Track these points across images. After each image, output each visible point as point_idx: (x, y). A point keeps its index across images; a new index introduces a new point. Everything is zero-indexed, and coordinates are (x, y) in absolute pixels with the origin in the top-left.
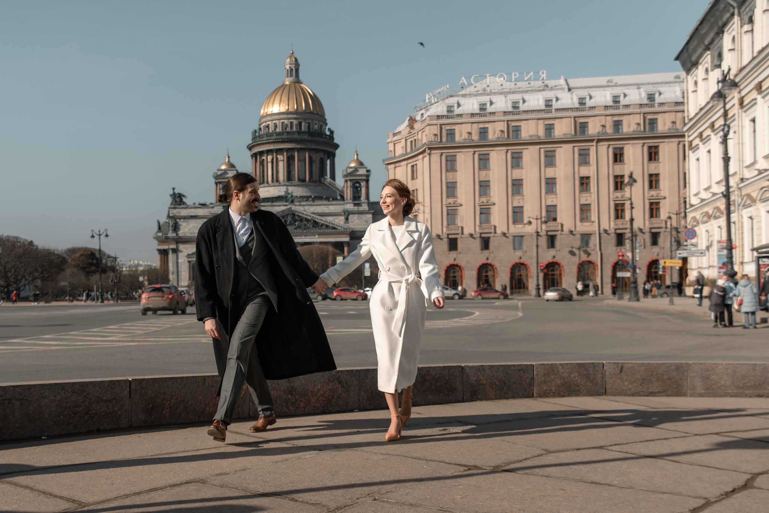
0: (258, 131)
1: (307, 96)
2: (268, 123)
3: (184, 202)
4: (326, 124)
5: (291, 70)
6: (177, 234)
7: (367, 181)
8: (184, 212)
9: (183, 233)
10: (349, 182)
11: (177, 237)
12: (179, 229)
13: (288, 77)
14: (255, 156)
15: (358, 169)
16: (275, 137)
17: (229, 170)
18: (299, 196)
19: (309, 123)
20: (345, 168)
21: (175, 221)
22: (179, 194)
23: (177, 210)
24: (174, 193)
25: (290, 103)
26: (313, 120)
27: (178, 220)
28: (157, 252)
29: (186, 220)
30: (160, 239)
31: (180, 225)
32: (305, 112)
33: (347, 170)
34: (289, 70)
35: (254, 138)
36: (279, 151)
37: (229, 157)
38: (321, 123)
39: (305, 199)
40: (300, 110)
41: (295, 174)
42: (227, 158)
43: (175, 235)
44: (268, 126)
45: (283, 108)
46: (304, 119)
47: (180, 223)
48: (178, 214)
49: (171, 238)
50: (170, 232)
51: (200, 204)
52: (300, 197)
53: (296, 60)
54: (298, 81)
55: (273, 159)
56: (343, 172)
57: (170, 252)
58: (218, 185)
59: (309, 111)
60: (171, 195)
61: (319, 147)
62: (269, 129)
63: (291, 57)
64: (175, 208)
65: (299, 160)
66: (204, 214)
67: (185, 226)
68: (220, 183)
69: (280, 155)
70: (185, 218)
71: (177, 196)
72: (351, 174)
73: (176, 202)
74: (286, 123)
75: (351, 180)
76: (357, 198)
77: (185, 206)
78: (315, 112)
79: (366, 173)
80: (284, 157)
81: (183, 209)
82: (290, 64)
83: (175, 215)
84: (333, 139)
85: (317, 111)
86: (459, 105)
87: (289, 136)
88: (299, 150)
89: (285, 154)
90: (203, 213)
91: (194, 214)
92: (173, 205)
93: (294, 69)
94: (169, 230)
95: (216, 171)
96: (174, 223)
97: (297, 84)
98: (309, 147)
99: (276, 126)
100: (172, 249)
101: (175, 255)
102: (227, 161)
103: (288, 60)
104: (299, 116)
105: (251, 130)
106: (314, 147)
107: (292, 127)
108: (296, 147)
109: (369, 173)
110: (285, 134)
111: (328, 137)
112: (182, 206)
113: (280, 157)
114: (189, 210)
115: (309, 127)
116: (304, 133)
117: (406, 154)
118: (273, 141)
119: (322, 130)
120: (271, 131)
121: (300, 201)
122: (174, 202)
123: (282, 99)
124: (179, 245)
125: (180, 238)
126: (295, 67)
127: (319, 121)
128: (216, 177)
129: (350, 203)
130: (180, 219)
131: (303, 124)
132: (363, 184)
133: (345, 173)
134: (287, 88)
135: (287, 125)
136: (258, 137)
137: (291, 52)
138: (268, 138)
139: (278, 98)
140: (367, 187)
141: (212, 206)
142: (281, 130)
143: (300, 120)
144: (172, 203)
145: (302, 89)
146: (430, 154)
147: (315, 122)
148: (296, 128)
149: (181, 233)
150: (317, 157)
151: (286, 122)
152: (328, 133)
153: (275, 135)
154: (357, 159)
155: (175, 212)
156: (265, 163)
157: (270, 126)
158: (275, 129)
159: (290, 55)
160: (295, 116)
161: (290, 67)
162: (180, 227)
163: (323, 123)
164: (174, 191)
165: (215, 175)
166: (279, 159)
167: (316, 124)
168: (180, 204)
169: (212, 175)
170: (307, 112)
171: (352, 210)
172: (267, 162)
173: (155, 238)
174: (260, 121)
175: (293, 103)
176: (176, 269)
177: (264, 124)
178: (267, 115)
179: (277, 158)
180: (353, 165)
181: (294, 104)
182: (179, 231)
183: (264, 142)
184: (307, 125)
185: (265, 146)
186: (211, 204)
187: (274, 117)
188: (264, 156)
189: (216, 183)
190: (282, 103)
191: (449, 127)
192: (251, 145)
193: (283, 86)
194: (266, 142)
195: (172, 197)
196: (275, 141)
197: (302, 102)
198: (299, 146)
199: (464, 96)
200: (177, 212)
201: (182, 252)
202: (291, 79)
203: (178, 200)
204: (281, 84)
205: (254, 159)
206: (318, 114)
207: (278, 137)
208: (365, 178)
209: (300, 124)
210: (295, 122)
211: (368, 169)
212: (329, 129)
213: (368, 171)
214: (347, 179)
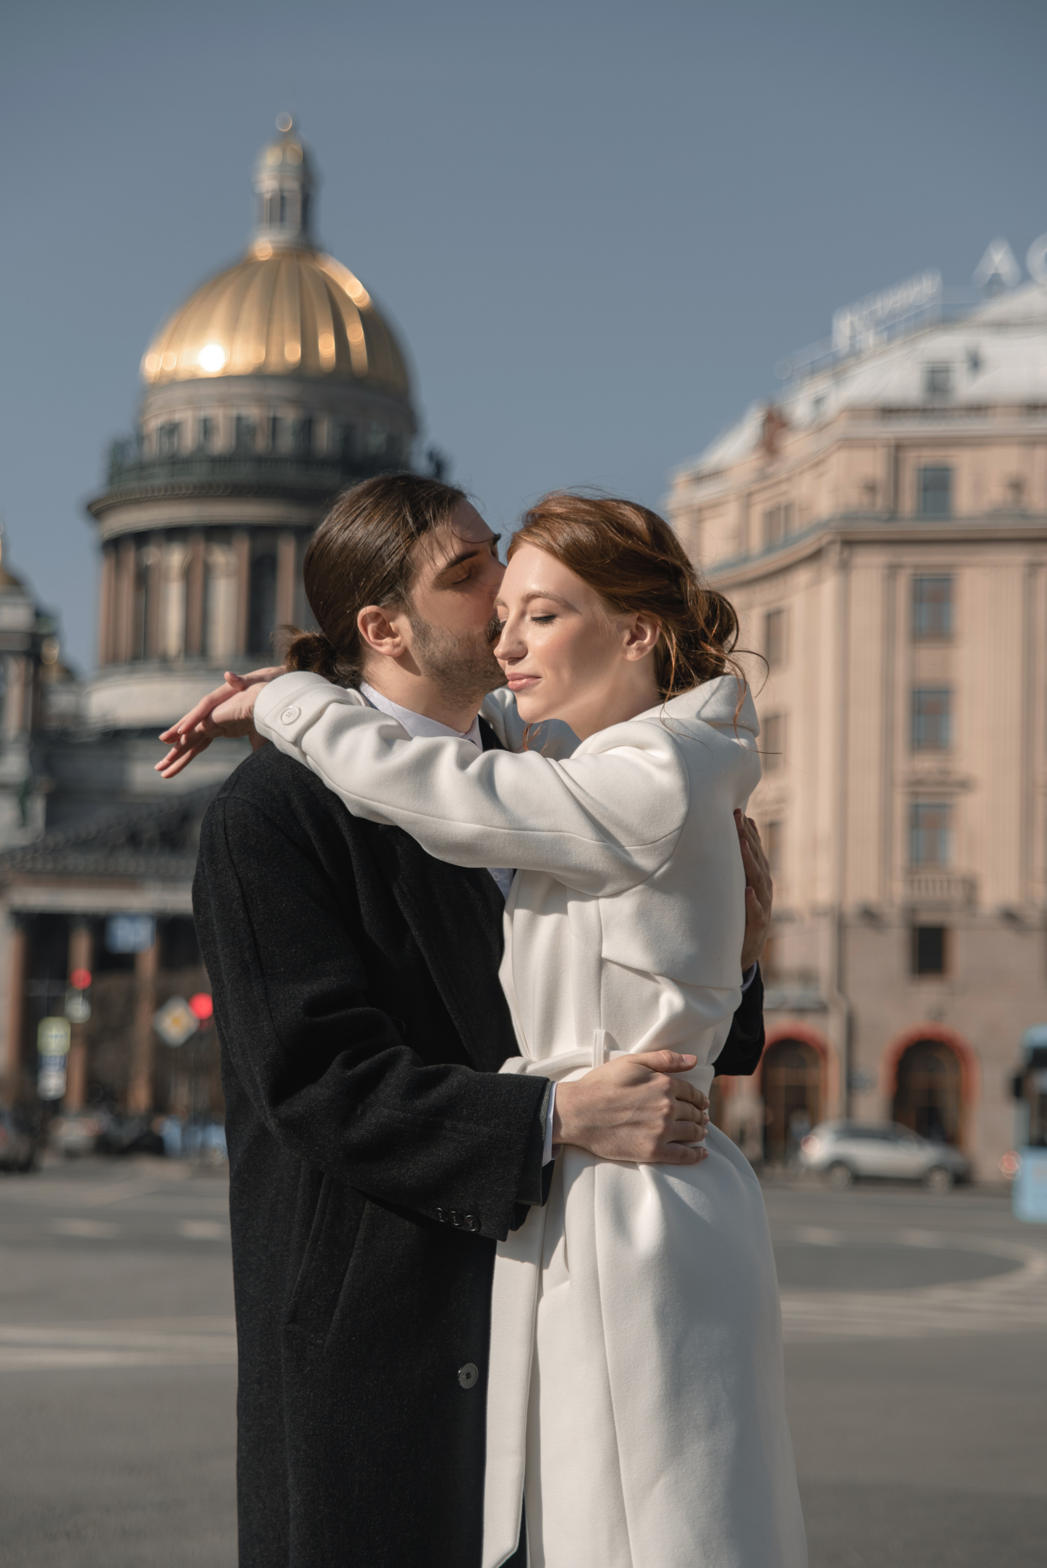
0: (130, 444)
5: (285, 198)
16: (202, 472)
19: (347, 423)
25: (274, 335)
26: (363, 414)
32: (332, 378)
35: (115, 472)
36: (218, 533)
38: (399, 431)
40: (312, 368)
44: (173, 429)
45: (245, 357)
46: (327, 407)
53: (307, 157)
54: (308, 249)
55: (189, 566)
59: (351, 374)
62: (177, 440)
69: (220, 548)
74: (253, 416)
78: (375, 380)
80: (235, 560)
82: (282, 176)
86: (975, 363)
87: (261, 472)
89: (242, 545)
93: (295, 193)
97: (303, 259)
99: (209, 430)
103: (275, 159)
104: (307, 395)
107: (274, 436)
108: (288, 517)
110: (248, 462)
113: (221, 560)
115: (345, 437)
117: (744, 559)
118: (193, 491)
119: (403, 457)
120: (184, 448)
123: (241, 318)
126: (299, 188)
127: (387, 416)
131: (322, 425)
134: (263, 274)
135: (256, 426)
136: (132, 471)
138: (174, 479)
139: (223, 309)
142: (229, 448)
143: (311, 412)
146: (845, 567)
147: (374, 422)
148: (291, 440)
151: (253, 412)
153: (202, 463)
156: (157, 578)
157: (186, 426)
158: (204, 442)
160: (292, 392)
161: (278, 189)
163: (407, 428)
166: (218, 568)
167: (375, 430)
170: (342, 375)
172: (166, 577)
175: (286, 334)
177: (161, 421)
178: (175, 383)
179: (208, 563)
181: (290, 341)
183: (158, 490)
184: (338, 429)
185: (160, 509)
187: (202, 393)
188: (153, 550)
190: (239, 332)
191: (929, 456)
192: (101, 502)
194: (164, 490)
196: (201, 492)
199: (1001, 326)
202: (281, 238)
205: (110, 559)
206: (384, 391)
207: (215, 473)
209: (310, 423)
210: (289, 415)
212: (429, 454)
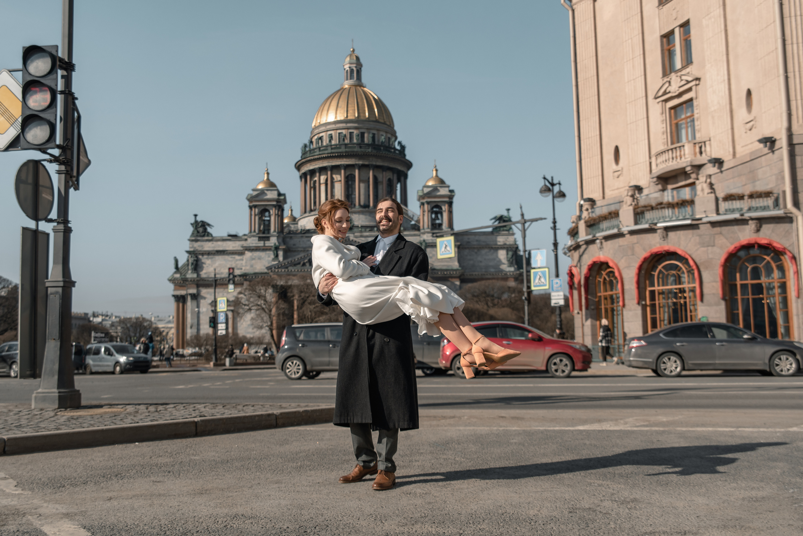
0: (308, 144)
1: (371, 101)
2: (321, 135)
3: (208, 233)
4: (396, 138)
5: (352, 71)
6: (198, 275)
7: (450, 204)
8: (208, 246)
9: (206, 273)
10: (426, 206)
11: (198, 279)
12: (202, 268)
13: (347, 79)
14: (304, 176)
15: (439, 188)
16: (329, 151)
17: (267, 190)
18: (360, 226)
19: (374, 134)
20: (421, 188)
21: (197, 257)
22: (202, 222)
23: (199, 243)
24: (196, 222)
25: (349, 109)
26: (378, 130)
27: (200, 257)
28: (173, 299)
29: (210, 257)
30: (177, 282)
31: (203, 263)
32: (368, 120)
33: (423, 190)
34: (349, 71)
35: (304, 153)
36: (335, 169)
37: (268, 174)
38: (389, 136)
39: (368, 230)
40: (362, 118)
41: (355, 198)
42: (266, 175)
43: (195, 276)
44: (321, 138)
45: (341, 116)
46: (367, 129)
47: (203, 261)
48: (200, 249)
49: (189, 279)
50: (190, 272)
51: (229, 236)
52: (362, 227)
53: (358, 58)
54: (359, 84)
55: (327, 180)
56: (418, 193)
57: (189, 298)
58: (253, 209)
59: (374, 119)
60: (192, 224)
61: (386, 164)
62: (322, 142)
63: (351, 55)
64: (197, 241)
65: (360, 181)
66: (235, 249)
67: (209, 264)
68: (255, 206)
69: (336, 174)
70: (209, 253)
71: (200, 224)
72: (428, 195)
73: (198, 232)
74: (344, 133)
75: (428, 203)
76: (437, 227)
77: (210, 238)
78: (382, 121)
79: (449, 193)
80: (341, 177)
81: (207, 242)
82: (350, 63)
83: (197, 250)
84: (405, 155)
85: (384, 119)
87: (347, 150)
88: (361, 167)
89: (343, 171)
90: (233, 247)
91: (221, 249)
92: (194, 237)
93: (355, 69)
94: (188, 269)
95: (251, 192)
96: (194, 260)
97: (358, 87)
98: (374, 163)
99: (331, 137)
100: (190, 294)
101: (195, 303)
102: (266, 178)
103: (348, 59)
104: (361, 125)
105: (301, 145)
106: (380, 163)
107: (351, 138)
108: (357, 163)
109: (453, 194)
110: (343, 147)
111: (397, 152)
112: (206, 238)
113: (337, 177)
114: (215, 243)
115: (373, 138)
116: (368, 145)
118: (327, 155)
119: (391, 143)
120: (324, 144)
121: (361, 232)
122: (196, 232)
123: (340, 105)
124: (201, 289)
125: (203, 280)
126: (356, 67)
127: (386, 132)
128: (251, 199)
129: (428, 233)
130: (203, 254)
131: (366, 135)
132: (445, 208)
133: (421, 194)
134: (346, 93)
135: (345, 135)
136: (309, 153)
137: (352, 50)
138: (321, 153)
139: (334, 103)
140: (450, 212)
141: (246, 237)
142: (338, 143)
143: (363, 131)
144: (193, 234)
145: (365, 93)
147: (381, 133)
148: (357, 140)
149: (204, 274)
150: (384, 177)
151: (344, 131)
152: (398, 147)
153: (329, 148)
154: (437, 176)
155: (198, 246)
156: (317, 185)
157: (324, 138)
158: (330, 141)
159: (350, 53)
160: (356, 125)
161: (350, 67)
162: (204, 265)
163: (392, 135)
164: (196, 218)
165: (249, 197)
166: (336, 180)
167: (382, 135)
168: (204, 236)
169: (246, 196)
170: (372, 120)
171: (431, 241)
172: (320, 184)
173: (170, 280)
174: (312, 133)
175: (353, 108)
176: (196, 321)
177: (316, 137)
178: (321, 125)
179: (332, 179)
180: (430, 183)
181: (355, 110)
182: (202, 270)
183: (316, 157)
184: (371, 135)
185: (317, 162)
186: (245, 235)
187: (329, 127)
188: (316, 176)
189: (251, 207)
190: (339, 109)
192: (299, 163)
193: (341, 90)
194: (318, 157)
195: (193, 227)
196: (329, 155)
197: (365, 107)
198: (361, 162)
200: (199, 246)
201: (205, 298)
202: (351, 82)
203: (201, 230)
204: (339, 88)
205: (303, 180)
206: (384, 123)
207: (333, 151)
208: (447, 199)
209: (362, 135)
210: (355, 132)
211: (451, 188)
212: (400, 143)
213: (452, 191)
214: (424, 201)
